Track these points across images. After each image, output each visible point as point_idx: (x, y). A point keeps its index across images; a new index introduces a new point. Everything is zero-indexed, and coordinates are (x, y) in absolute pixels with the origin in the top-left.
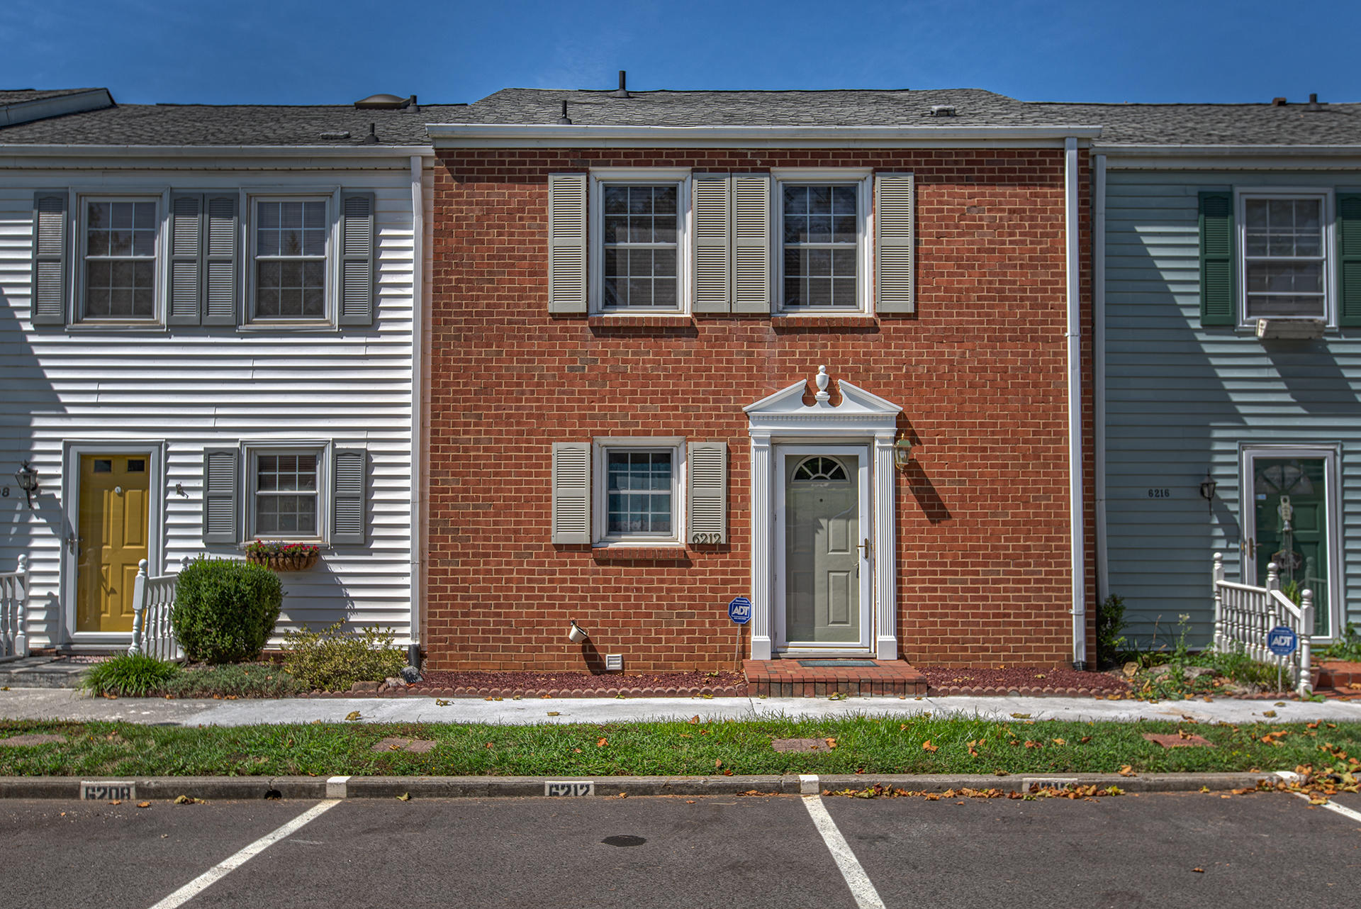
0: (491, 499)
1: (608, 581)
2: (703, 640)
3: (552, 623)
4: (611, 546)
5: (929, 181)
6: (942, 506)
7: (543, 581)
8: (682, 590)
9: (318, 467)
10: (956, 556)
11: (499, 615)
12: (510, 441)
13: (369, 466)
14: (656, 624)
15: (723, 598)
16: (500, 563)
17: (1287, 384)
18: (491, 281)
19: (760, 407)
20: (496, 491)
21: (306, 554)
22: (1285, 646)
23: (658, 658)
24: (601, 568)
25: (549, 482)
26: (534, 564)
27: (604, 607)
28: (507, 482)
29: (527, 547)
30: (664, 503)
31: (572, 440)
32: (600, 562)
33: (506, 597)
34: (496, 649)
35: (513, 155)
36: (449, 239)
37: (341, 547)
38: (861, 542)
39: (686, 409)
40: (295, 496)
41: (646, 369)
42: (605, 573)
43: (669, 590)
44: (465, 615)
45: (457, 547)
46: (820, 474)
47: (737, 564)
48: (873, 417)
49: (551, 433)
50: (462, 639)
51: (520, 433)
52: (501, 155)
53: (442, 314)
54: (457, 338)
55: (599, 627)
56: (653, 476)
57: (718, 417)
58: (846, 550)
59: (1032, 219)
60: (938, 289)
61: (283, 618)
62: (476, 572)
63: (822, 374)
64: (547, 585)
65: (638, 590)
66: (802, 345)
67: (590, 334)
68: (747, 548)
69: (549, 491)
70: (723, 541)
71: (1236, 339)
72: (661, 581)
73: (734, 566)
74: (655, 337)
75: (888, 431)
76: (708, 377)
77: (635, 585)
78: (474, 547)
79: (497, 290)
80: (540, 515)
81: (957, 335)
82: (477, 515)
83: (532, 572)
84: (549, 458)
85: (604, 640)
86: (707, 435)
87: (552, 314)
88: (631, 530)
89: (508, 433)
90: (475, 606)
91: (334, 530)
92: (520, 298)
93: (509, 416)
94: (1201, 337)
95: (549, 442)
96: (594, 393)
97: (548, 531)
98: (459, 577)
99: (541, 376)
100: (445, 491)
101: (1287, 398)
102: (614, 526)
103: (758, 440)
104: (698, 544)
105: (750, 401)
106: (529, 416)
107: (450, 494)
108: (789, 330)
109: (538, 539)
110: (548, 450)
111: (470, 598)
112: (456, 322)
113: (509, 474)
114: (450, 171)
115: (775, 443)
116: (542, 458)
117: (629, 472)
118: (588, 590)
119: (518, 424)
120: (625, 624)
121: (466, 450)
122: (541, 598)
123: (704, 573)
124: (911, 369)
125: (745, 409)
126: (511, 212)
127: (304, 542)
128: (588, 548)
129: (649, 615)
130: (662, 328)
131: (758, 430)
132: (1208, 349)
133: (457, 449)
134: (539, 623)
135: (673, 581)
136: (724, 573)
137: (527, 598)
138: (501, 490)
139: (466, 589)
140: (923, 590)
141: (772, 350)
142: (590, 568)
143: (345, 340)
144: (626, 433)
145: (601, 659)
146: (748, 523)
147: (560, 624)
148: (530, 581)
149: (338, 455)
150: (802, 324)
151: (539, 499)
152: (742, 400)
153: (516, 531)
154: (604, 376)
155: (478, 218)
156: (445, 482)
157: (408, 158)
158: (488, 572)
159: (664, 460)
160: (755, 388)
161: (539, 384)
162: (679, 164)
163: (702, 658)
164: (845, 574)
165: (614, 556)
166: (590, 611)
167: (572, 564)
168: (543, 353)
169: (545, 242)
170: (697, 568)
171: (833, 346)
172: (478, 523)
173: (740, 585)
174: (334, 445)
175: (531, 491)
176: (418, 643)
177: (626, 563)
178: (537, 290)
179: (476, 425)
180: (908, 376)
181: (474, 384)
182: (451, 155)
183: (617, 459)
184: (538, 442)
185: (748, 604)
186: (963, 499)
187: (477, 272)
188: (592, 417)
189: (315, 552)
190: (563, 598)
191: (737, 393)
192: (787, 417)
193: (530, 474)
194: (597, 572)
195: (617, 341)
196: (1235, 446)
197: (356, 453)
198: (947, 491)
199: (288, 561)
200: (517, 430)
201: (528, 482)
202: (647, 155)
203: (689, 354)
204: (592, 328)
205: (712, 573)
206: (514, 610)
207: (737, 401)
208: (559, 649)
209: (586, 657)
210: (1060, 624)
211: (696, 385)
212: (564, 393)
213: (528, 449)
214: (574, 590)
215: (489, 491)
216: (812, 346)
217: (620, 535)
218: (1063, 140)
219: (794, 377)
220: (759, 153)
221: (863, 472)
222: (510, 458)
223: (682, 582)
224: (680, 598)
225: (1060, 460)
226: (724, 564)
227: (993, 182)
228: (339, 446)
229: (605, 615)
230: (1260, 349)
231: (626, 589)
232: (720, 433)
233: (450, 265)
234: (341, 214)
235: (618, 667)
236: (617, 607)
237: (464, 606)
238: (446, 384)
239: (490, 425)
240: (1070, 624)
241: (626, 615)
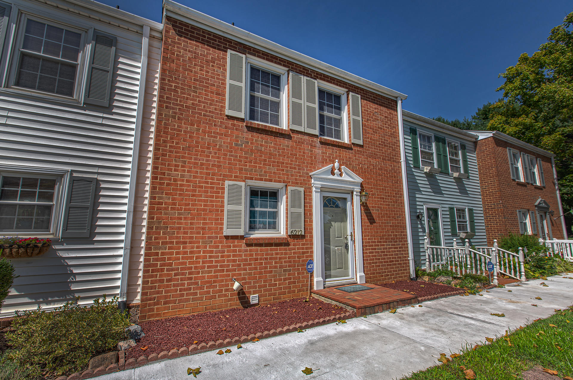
0: (189, 210)
1: (252, 255)
2: (294, 282)
3: (222, 281)
4: (252, 236)
5: (364, 99)
6: (374, 219)
7: (218, 257)
8: (286, 258)
9: (57, 187)
10: (378, 239)
11: (191, 279)
12: (202, 178)
13: (98, 189)
14: (275, 276)
15: (303, 261)
16: (193, 247)
17: (430, 186)
18: (196, 92)
19: (316, 174)
20: (193, 205)
21: (40, 245)
22: (491, 268)
23: (275, 294)
24: (248, 248)
25: (223, 202)
26: (213, 247)
27: (250, 269)
28: (199, 200)
29: (209, 238)
30: (274, 215)
31: (236, 180)
32: (248, 245)
33: (196, 268)
34: (188, 300)
35: (210, 35)
36: (172, 64)
37: (67, 239)
38: (349, 233)
39: (287, 171)
40: (34, 206)
41: (270, 150)
42: (251, 251)
43: (280, 258)
44: (168, 281)
45: (166, 238)
46: (332, 205)
47: (307, 244)
48: (354, 182)
49: (225, 176)
50: (166, 297)
51: (208, 174)
52: (203, 32)
53: (165, 102)
54: (174, 117)
55: (247, 281)
56: (269, 201)
57: (300, 176)
58: (341, 237)
59: (390, 121)
60: (368, 138)
61: (13, 292)
62: (177, 253)
63: (337, 163)
64: (220, 259)
65: (266, 259)
66: (330, 150)
67: (246, 130)
68: (312, 237)
69: (223, 206)
70: (303, 234)
71: (419, 171)
72: (277, 254)
73: (307, 245)
74: (274, 136)
75: (357, 189)
76: (296, 158)
77: (265, 256)
78: (177, 238)
79: (198, 97)
80: (217, 219)
81: (373, 156)
82: (181, 219)
83: (212, 252)
84: (224, 189)
85: (249, 288)
86: (296, 184)
87: (227, 116)
88: (259, 229)
89: (201, 173)
90: (176, 275)
91: (66, 227)
92: (211, 104)
93: (202, 164)
94: (413, 170)
95: (224, 180)
96: (247, 158)
97: (222, 229)
98: (166, 257)
99: (220, 146)
100: (161, 203)
101: (430, 190)
102: (252, 227)
103: (316, 188)
104: (293, 235)
105: (311, 171)
106: (213, 165)
107: (163, 206)
108: (324, 143)
109: (216, 233)
110: (223, 184)
111: (172, 270)
112: (173, 109)
113: (201, 196)
114: (174, 30)
115: (322, 189)
116: (219, 188)
118: (242, 260)
119: (207, 169)
120: (260, 278)
121: (175, 180)
122: (217, 266)
123: (294, 249)
124: (363, 166)
125: (310, 174)
126: (207, 61)
127: (38, 237)
128: (242, 237)
129: (271, 272)
130: (277, 133)
131: (316, 184)
132: (415, 174)
133: (170, 180)
134: (215, 282)
135: (282, 254)
136: (303, 249)
137: (208, 267)
138: (196, 205)
139: (171, 264)
140: (370, 253)
141: (319, 150)
142: (243, 248)
143: (87, 112)
144: (261, 180)
145: (248, 299)
146: (311, 225)
147: (226, 281)
148: (210, 257)
149: (73, 180)
150: (330, 142)
151: (217, 210)
152: (309, 170)
153: (203, 229)
154: (252, 151)
155: (189, 59)
156: (160, 198)
157: (142, 27)
158: (185, 253)
159: (274, 195)
160: (313, 166)
161: (219, 150)
162: (284, 66)
163: (294, 291)
164: (341, 247)
165: (256, 242)
166: (242, 272)
167: (234, 246)
168: (222, 134)
169: (225, 81)
170: (292, 247)
171: (339, 153)
172: (181, 223)
173: (309, 254)
174: (71, 174)
175: (213, 206)
176: (125, 299)
177: (260, 245)
178: (220, 102)
179: (182, 166)
180: (362, 168)
181: (182, 144)
182: (176, 22)
183: (254, 193)
184: (218, 180)
185: (312, 263)
186: (379, 217)
187: (188, 85)
188: (246, 170)
189: (47, 244)
190: (228, 266)
191: (307, 167)
192: (323, 178)
193: (213, 197)
194: (246, 251)
195: (258, 135)
196: (422, 204)
197: (90, 180)
198: (374, 213)
199: (22, 250)
200: (206, 173)
201: (211, 201)
202: (271, 57)
203: (288, 146)
204: (246, 126)
205: (298, 249)
206: (200, 275)
207: (307, 170)
208: (225, 295)
209: (240, 299)
210: (406, 263)
211: (291, 161)
212: (232, 156)
213: (212, 183)
214: (234, 261)
215: (188, 205)
216: (332, 152)
217: (255, 231)
218: (397, 98)
219: (327, 164)
220: (313, 71)
221: (349, 204)
222: (202, 187)
223: (286, 254)
224: (285, 262)
226: (303, 244)
227: (380, 105)
228: (75, 175)
229: (250, 274)
230: (424, 175)
231: (261, 259)
232: (301, 184)
233: (171, 77)
234: (93, 40)
235: (257, 302)
236: (256, 269)
237: (168, 275)
238: (165, 141)
239: (191, 168)
240: (409, 263)
241: (261, 273)
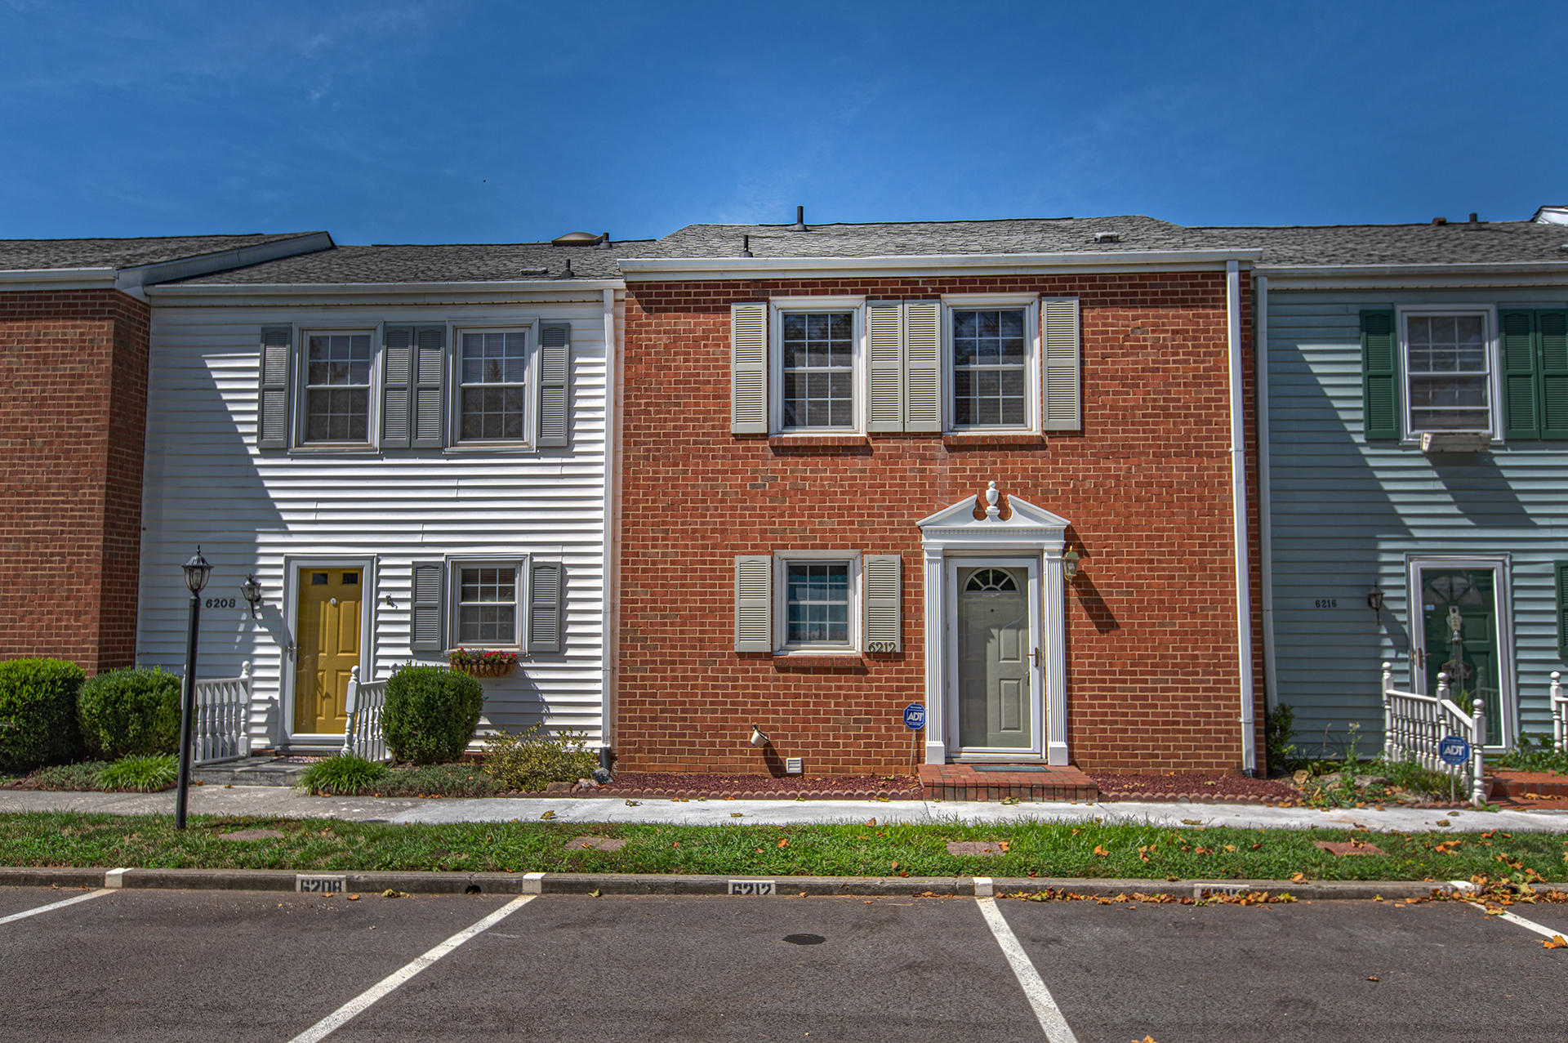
0: (678, 609)
1: (788, 688)
2: (879, 745)
3: (736, 728)
4: (791, 654)
5: (1094, 305)
6: (1110, 616)
7: (726, 687)
8: (859, 697)
9: (517, 579)
10: (1124, 665)
11: (685, 719)
12: (695, 554)
13: (564, 578)
14: (835, 729)
15: (898, 705)
16: (685, 671)
17: (1453, 497)
18: (678, 404)
19: (934, 520)
20: (682, 602)
21: (505, 661)
22: (1458, 755)
23: (836, 762)
24: (781, 675)
25: (732, 594)
26: (718, 671)
27: (785, 712)
28: (693, 594)
29: (711, 655)
30: (842, 613)
31: (754, 554)
32: (780, 670)
33: (691, 703)
34: (682, 752)
35: (698, 286)
36: (639, 366)
37: (538, 654)
38: (1031, 651)
39: (861, 523)
40: (495, 607)
41: (823, 486)
42: (785, 680)
43: (846, 697)
44: (653, 719)
45: (645, 654)
46: (991, 585)
47: (911, 672)
48: (1041, 530)
49: (734, 547)
50: (650, 743)
51: (705, 547)
52: (687, 287)
53: (632, 435)
54: (646, 458)
55: (780, 732)
56: (831, 587)
57: (892, 531)
58: (1017, 659)
59: (1195, 338)
60: (1104, 407)
61: (484, 721)
62: (663, 679)
63: (991, 489)
64: (730, 691)
65: (817, 696)
66: (973, 462)
67: (771, 454)
68: (921, 656)
69: (732, 601)
70: (898, 650)
71: (1401, 452)
72: (839, 688)
73: (909, 673)
74: (832, 455)
75: (1055, 544)
76: (883, 493)
77: (814, 692)
78: (661, 654)
79: (683, 412)
80: (724, 624)
81: (1124, 451)
82: (665, 624)
83: (716, 679)
84: (732, 570)
85: (785, 744)
86: (882, 548)
87: (734, 435)
88: (810, 639)
89: (693, 547)
90: (662, 711)
91: (532, 638)
92: (705, 420)
93: (694, 531)
94: (1365, 451)
95: (732, 555)
96: (774, 508)
97: (731, 640)
98: (648, 683)
99: (724, 494)
100: (635, 601)
101: (1454, 510)
102: (794, 635)
103: (930, 553)
104: (874, 653)
105: (923, 516)
106: (714, 531)
107: (639, 605)
108: (959, 448)
109: (722, 648)
110: (731, 563)
111: (657, 703)
112: (645, 443)
113: (695, 586)
114: (640, 302)
115: (947, 555)
116: (726, 570)
117: (808, 583)
118: (769, 696)
119: (703, 538)
120: (804, 729)
121: (654, 563)
122: (725, 703)
123: (879, 680)
124: (1079, 484)
125: (918, 523)
126: (696, 340)
127: (504, 650)
128: (769, 656)
129: (827, 721)
130: (838, 446)
131: (931, 544)
132: (1372, 463)
133: (646, 563)
134: (723, 728)
135: (850, 688)
136: (899, 680)
137: (712, 703)
138: (687, 601)
139: (654, 695)
140: (1092, 697)
141: (943, 467)
142: (771, 675)
143: (543, 460)
144: (805, 547)
145: (781, 763)
146: (921, 633)
147: (742, 728)
148: (714, 687)
149: (535, 568)
150: (972, 442)
151: (723, 609)
152: (915, 515)
153: (701, 640)
154: (784, 493)
155: (666, 346)
156: (634, 593)
157: (601, 291)
158: (675, 678)
159: (841, 572)
160: (928, 500)
161: (723, 501)
162: (854, 292)
163: (878, 762)
164: (1016, 682)
165: (794, 664)
166: (770, 716)
167: (754, 671)
168: (726, 472)
169: (728, 367)
170: (873, 675)
171: (1002, 463)
172: (665, 632)
173: (914, 692)
174: (531, 559)
175: (715, 601)
176: (609, 746)
177: (805, 670)
178: (721, 412)
179: (664, 539)
180: (1075, 491)
181: (662, 501)
182: (641, 287)
183: (796, 571)
184: (722, 555)
185: (923, 710)
186: (1130, 609)
187: (665, 397)
188: (773, 531)
189: (514, 659)
190: (745, 703)
191: (911, 508)
192: (958, 530)
193: (714, 586)
194: (777, 679)
195: (796, 459)
196: (1402, 558)
197: (552, 567)
198: (1115, 602)
199: (488, 667)
200: (702, 545)
201: (712, 594)
202: (823, 284)
203: (864, 471)
204: (772, 447)
205: (887, 680)
206: (699, 715)
207: (910, 515)
208: (741, 753)
209: (768, 761)
210: (1229, 732)
211: (871, 500)
212: (746, 509)
213: (712, 562)
214: (756, 696)
215: (675, 601)
216: (982, 463)
217: (800, 643)
218: (1224, 262)
219: (965, 493)
220: (930, 280)
221: (1032, 584)
222: (695, 570)
223: (859, 689)
224: (857, 704)
225: (1227, 571)
226: (899, 672)
227: (1156, 304)
228: (536, 560)
229: (786, 721)
230: (1426, 462)
231: (806, 696)
232: (894, 546)
233: (639, 389)
234: (539, 344)
235: (798, 770)
236: (797, 712)
237: (652, 711)
238: (636, 501)
239: (676, 539)
240: (1239, 732)
241: (806, 721)
